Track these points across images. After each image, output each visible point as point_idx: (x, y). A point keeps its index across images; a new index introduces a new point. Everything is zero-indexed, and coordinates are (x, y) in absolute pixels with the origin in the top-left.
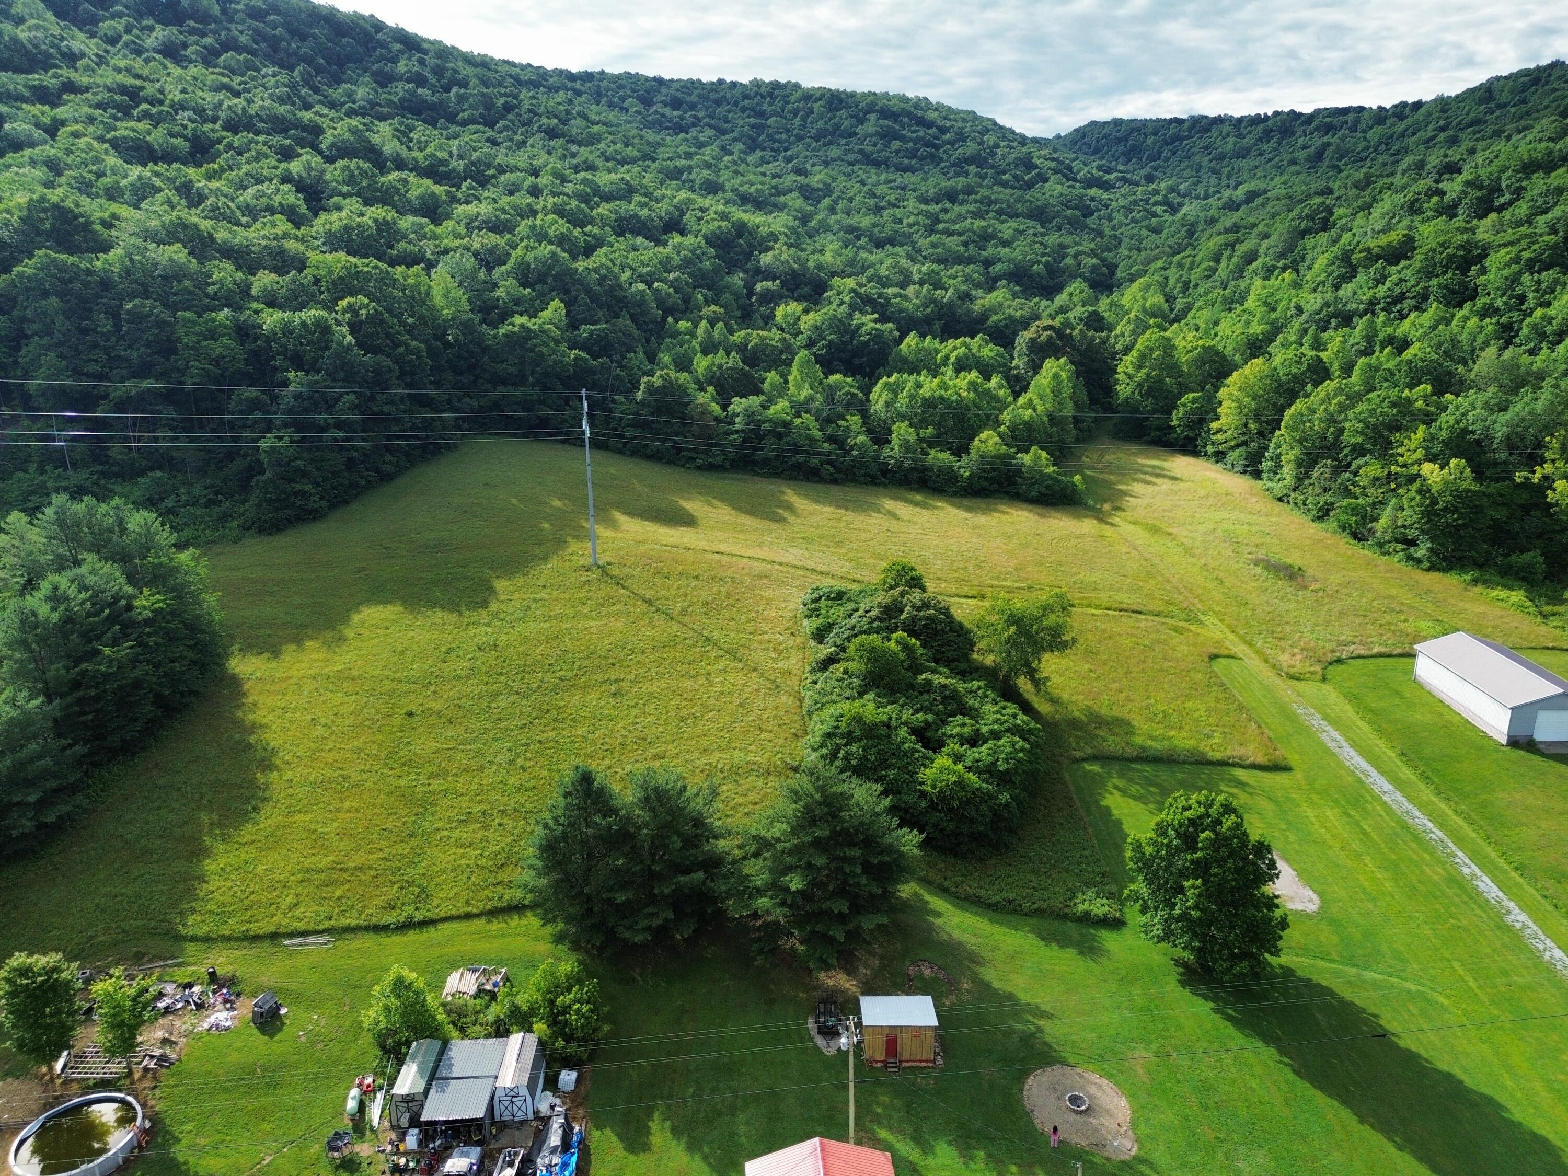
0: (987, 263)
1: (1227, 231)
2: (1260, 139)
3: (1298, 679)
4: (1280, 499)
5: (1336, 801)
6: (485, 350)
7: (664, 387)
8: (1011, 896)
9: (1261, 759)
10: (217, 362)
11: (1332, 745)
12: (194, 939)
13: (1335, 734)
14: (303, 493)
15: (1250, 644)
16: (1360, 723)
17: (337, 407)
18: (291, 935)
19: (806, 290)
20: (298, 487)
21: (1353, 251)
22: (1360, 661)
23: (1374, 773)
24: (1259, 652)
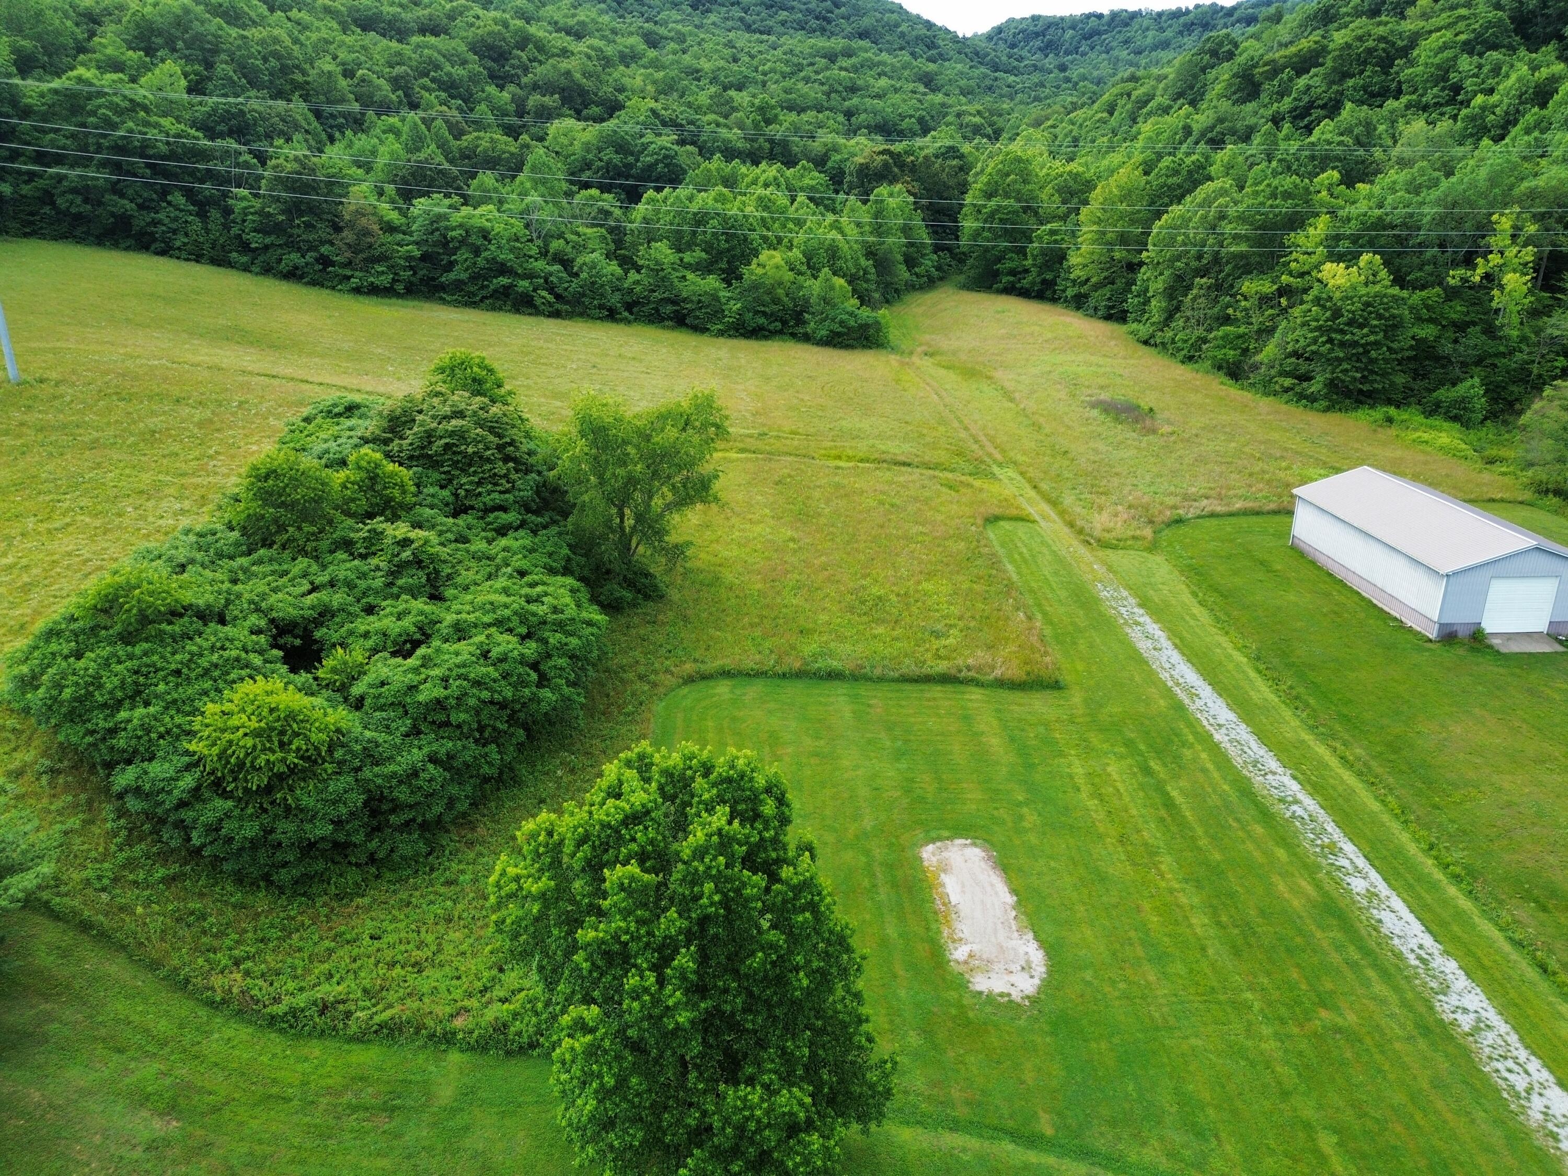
3: (1115, 548)
4: (1146, 343)
5: (1129, 744)
11: (1143, 646)
13: (1154, 628)
15: (1054, 503)
16: (1197, 610)
19: (595, 110)
21: (1255, 66)
22: (1214, 522)
23: (1206, 691)
24: (1062, 513)
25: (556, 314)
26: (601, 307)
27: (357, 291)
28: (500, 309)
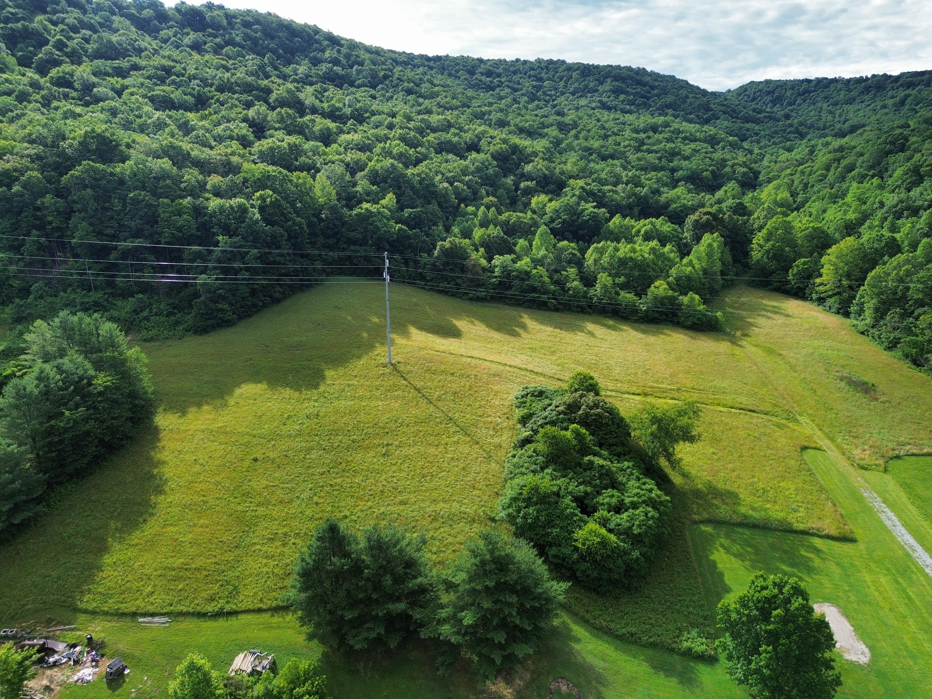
0: (673, 170)
1: (835, 151)
2: (862, 93)
3: (866, 469)
4: (862, 333)
5: (888, 569)
6: (344, 224)
7: (451, 248)
8: (634, 630)
9: (833, 532)
10: (180, 229)
11: (888, 523)
12: (85, 612)
13: (891, 514)
14: (222, 310)
15: (832, 440)
16: (910, 507)
17: (247, 258)
18: (144, 615)
19: (552, 187)
20: (220, 306)
21: (921, 166)
22: (914, 458)
23: (919, 548)
24: (838, 447)
26: (578, 307)
27: (471, 299)
28: (531, 308)
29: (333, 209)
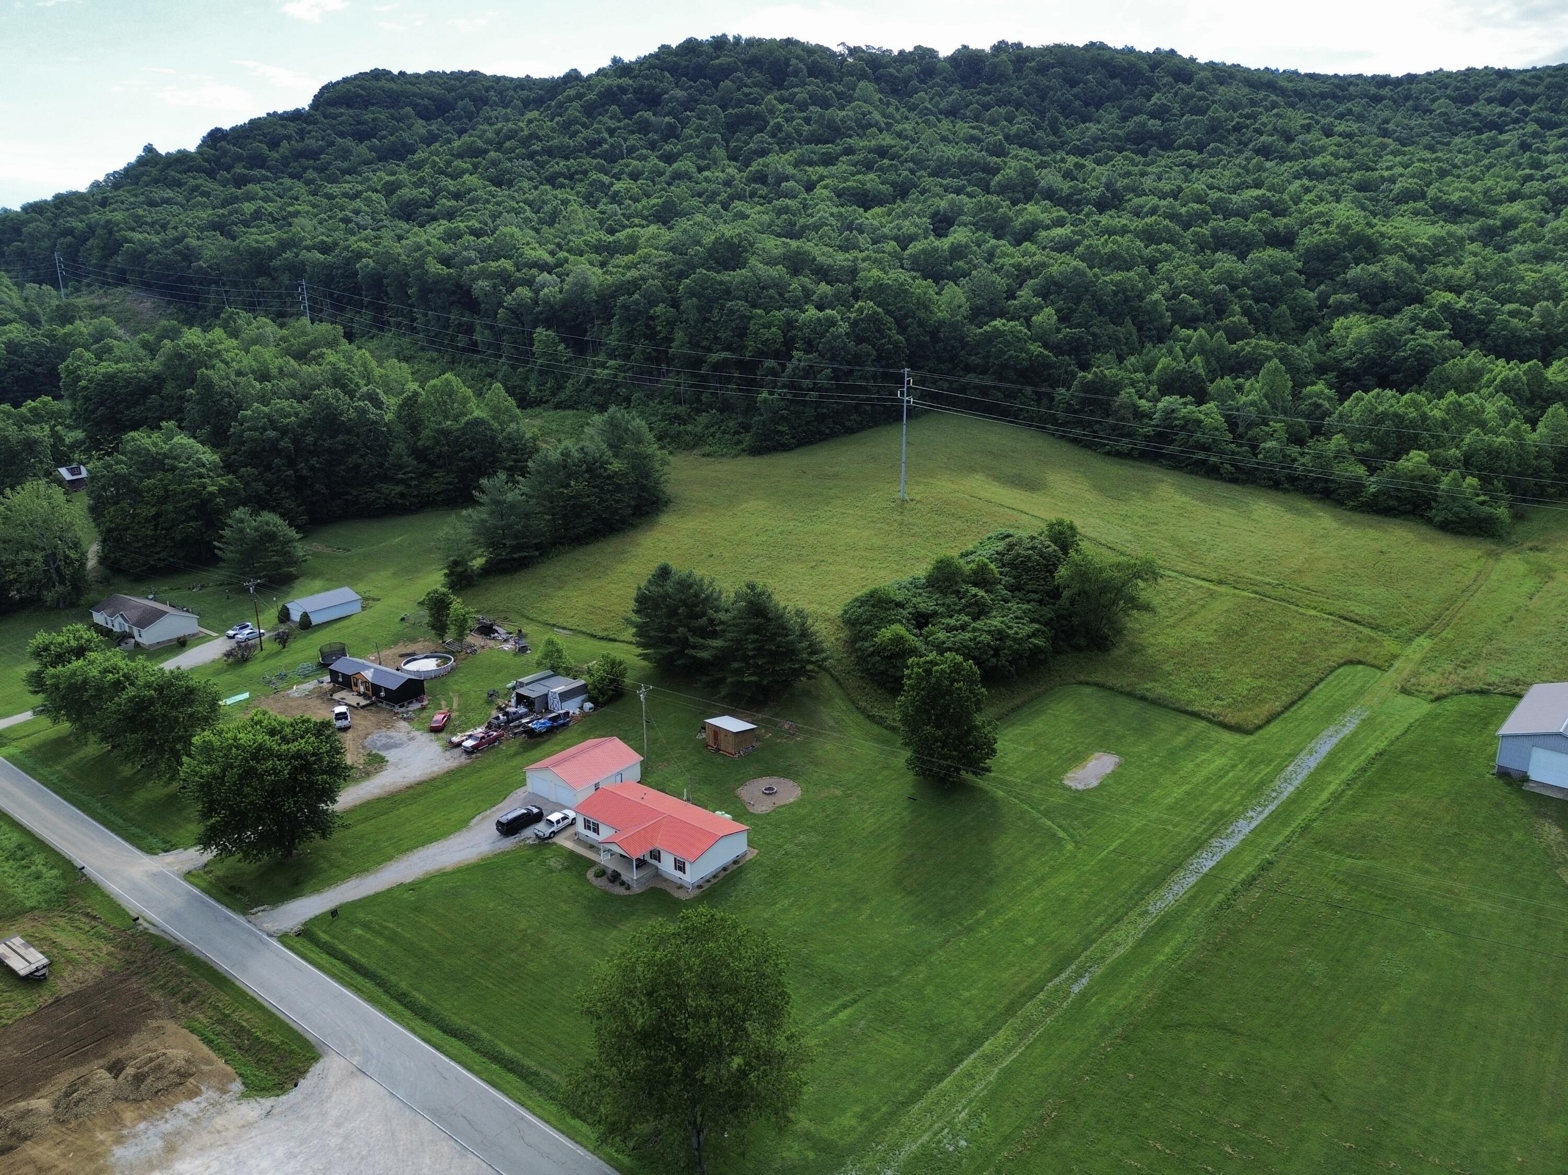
3: (1410, 695)
5: (1244, 757)
6: (964, 345)
7: (1093, 382)
9: (1231, 721)
10: (765, 343)
14: (781, 433)
15: (1421, 664)
16: (1394, 731)
17: (819, 376)
18: (559, 627)
20: (780, 428)
25: (1234, 480)
26: (1270, 479)
27: (1109, 453)
28: (1197, 474)
29: (955, 326)
